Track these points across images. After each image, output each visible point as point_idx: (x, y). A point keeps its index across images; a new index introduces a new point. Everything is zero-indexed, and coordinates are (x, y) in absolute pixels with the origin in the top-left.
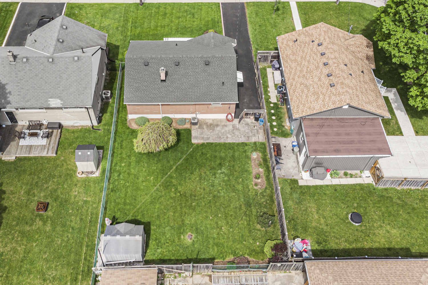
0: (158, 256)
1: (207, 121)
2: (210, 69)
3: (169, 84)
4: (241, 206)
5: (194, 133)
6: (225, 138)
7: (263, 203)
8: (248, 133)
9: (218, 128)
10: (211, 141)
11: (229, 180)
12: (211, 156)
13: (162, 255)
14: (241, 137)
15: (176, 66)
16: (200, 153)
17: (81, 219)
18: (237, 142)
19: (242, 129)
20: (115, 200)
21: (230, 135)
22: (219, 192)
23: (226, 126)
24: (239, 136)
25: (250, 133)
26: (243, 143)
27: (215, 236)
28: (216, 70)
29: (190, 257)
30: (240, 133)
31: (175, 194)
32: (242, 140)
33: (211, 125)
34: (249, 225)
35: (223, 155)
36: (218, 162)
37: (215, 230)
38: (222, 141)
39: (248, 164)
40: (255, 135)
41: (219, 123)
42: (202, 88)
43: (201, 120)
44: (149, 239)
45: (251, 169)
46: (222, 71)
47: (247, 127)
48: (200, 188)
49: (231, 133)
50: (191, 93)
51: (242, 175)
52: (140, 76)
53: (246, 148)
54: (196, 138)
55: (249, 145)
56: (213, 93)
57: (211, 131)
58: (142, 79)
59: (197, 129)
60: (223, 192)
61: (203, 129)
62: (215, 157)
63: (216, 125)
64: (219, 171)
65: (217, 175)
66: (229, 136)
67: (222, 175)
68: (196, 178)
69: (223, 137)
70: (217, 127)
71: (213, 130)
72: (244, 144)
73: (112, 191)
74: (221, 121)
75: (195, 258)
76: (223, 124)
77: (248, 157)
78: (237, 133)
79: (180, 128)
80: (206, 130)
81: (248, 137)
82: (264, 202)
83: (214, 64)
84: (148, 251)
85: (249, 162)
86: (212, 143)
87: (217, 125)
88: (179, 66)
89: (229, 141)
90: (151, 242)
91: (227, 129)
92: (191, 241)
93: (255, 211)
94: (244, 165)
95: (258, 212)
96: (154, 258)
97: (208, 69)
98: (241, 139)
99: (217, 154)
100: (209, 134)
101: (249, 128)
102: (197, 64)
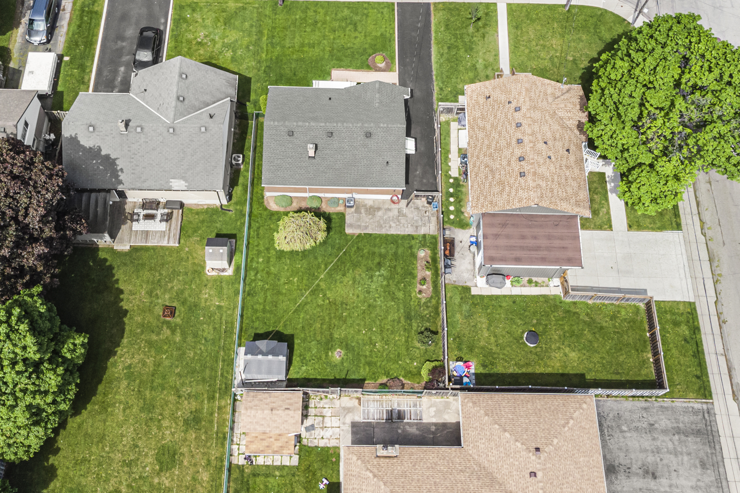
0: (302, 374)
1: (366, 202)
2: (372, 143)
3: (319, 162)
4: (399, 318)
5: (349, 219)
6: (387, 228)
7: (426, 316)
8: (416, 221)
9: (380, 213)
10: (369, 231)
11: (388, 285)
12: (369, 253)
13: (307, 373)
14: (407, 227)
15: (328, 138)
16: (355, 248)
17: (215, 329)
18: (402, 233)
19: (410, 216)
20: (252, 306)
21: (395, 223)
22: (375, 300)
23: (389, 210)
24: (406, 226)
25: (420, 222)
26: (409, 235)
27: (368, 353)
28: (379, 145)
29: (338, 378)
30: (407, 221)
31: (324, 301)
32: (409, 231)
33: (371, 207)
34: (407, 341)
35: (383, 251)
36: (377, 260)
37: (367, 347)
38: (383, 232)
39: (413, 264)
40: (425, 224)
41: (381, 206)
42: (360, 168)
43: (358, 200)
44: (293, 355)
45: (416, 271)
46: (387, 146)
47: (416, 213)
48: (353, 294)
49: (396, 221)
50: (346, 175)
51: (405, 279)
52: (283, 150)
53: (413, 242)
54: (351, 226)
55: (417, 239)
56: (374, 176)
57: (370, 216)
58: (285, 154)
59: (352, 213)
60: (381, 301)
61: (361, 213)
62: (374, 253)
63: (376, 208)
64: (377, 273)
65: (375, 279)
66: (393, 225)
67: (380, 278)
68: (348, 282)
69: (386, 226)
70: (378, 211)
71: (374, 215)
72: (411, 237)
73: (249, 295)
74: (384, 202)
75: (344, 379)
76: (386, 206)
77: (414, 256)
78: (403, 221)
79: (331, 212)
80: (364, 215)
81: (417, 227)
82: (427, 314)
83: (377, 137)
84: (291, 369)
85: (415, 262)
86: (371, 235)
87: (379, 209)
88: (332, 138)
89: (393, 232)
90: (294, 358)
91: (391, 214)
92: (340, 359)
93: (416, 325)
94: (408, 266)
95: (418, 326)
96: (298, 377)
97: (369, 143)
98: (407, 229)
99: (376, 250)
100: (368, 220)
101: (418, 214)
102: (355, 135)
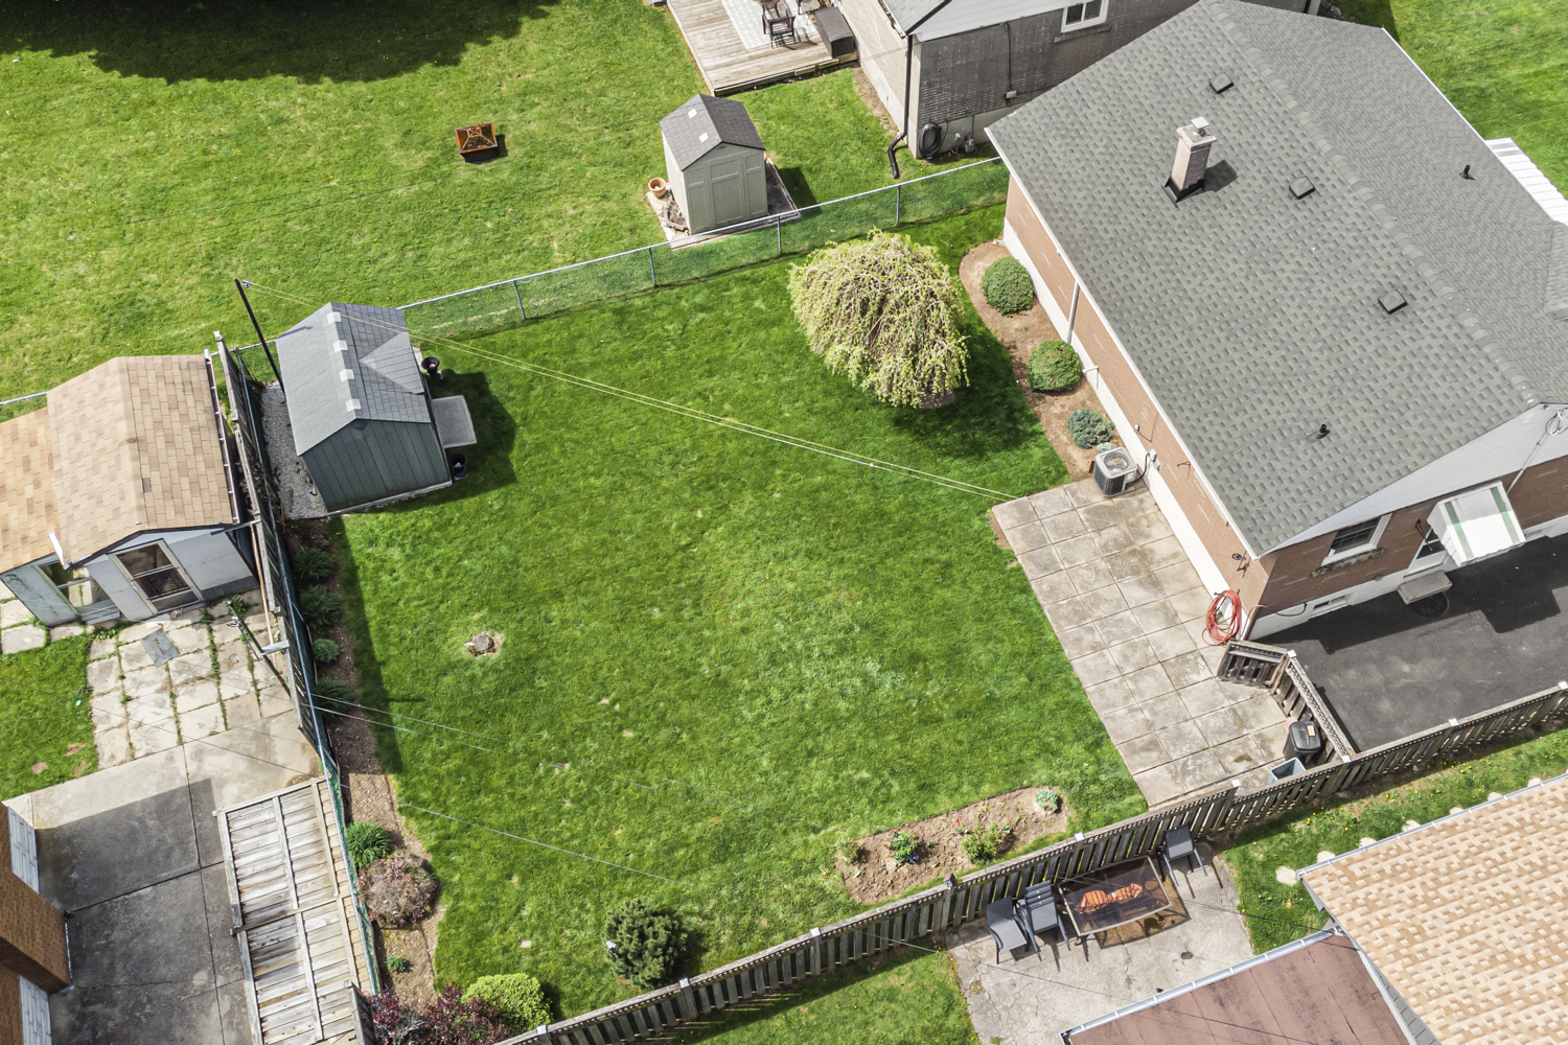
5: (1049, 501)
9: (1136, 593)
19: (1191, 703)
26: (1100, 727)
27: (517, 743)
29: (385, 672)
32: (1121, 722)
33: (1144, 555)
38: (1063, 630)
41: (1170, 588)
43: (1148, 504)
45: (944, 801)
55: (1098, 761)
57: (1104, 565)
59: (1085, 503)
61: (1099, 531)
63: (1150, 574)
66: (1113, 655)
70: (1141, 583)
72: (1096, 737)
78: (1151, 684)
79: (1050, 437)
80: (1098, 541)
81: (1153, 745)
82: (772, 919)
84: (382, 516)
87: (1154, 583)
91: (1154, 628)
92: (467, 656)
96: (355, 547)
101: (1220, 732)
102: (1357, 263)
